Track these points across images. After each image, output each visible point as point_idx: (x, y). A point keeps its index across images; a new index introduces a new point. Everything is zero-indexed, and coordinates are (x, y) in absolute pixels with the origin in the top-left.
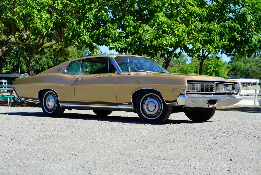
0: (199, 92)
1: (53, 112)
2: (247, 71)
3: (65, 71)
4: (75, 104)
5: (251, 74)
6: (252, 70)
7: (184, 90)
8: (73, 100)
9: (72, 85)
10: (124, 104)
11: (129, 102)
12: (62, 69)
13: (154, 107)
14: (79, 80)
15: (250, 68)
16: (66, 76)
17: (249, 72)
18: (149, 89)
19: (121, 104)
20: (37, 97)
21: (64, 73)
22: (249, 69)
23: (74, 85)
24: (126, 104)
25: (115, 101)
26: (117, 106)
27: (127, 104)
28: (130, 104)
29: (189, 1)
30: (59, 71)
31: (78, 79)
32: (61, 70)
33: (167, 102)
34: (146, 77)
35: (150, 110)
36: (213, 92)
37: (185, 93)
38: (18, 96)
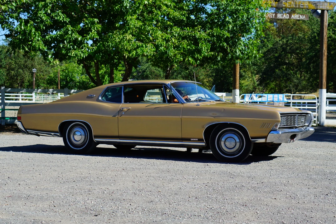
0: (285, 126)
1: (82, 148)
2: (144, 71)
3: (100, 98)
4: (119, 139)
5: (150, 76)
6: (150, 71)
7: (277, 126)
8: (116, 134)
9: (114, 116)
10: (192, 140)
11: (200, 137)
12: (95, 95)
13: (233, 144)
14: (125, 110)
15: (148, 68)
16: (102, 105)
17: (147, 73)
18: (229, 123)
19: (188, 140)
20: (57, 129)
21: (98, 100)
22: (146, 69)
23: (117, 116)
24: (194, 140)
25: (179, 136)
26: (182, 142)
27: (197, 140)
28: (200, 140)
29: (166, 2)
30: (90, 98)
31: (123, 109)
32: (94, 97)
33: (252, 138)
34: (224, 109)
35: (229, 147)
36: (295, 125)
37: (278, 128)
38: (25, 127)
